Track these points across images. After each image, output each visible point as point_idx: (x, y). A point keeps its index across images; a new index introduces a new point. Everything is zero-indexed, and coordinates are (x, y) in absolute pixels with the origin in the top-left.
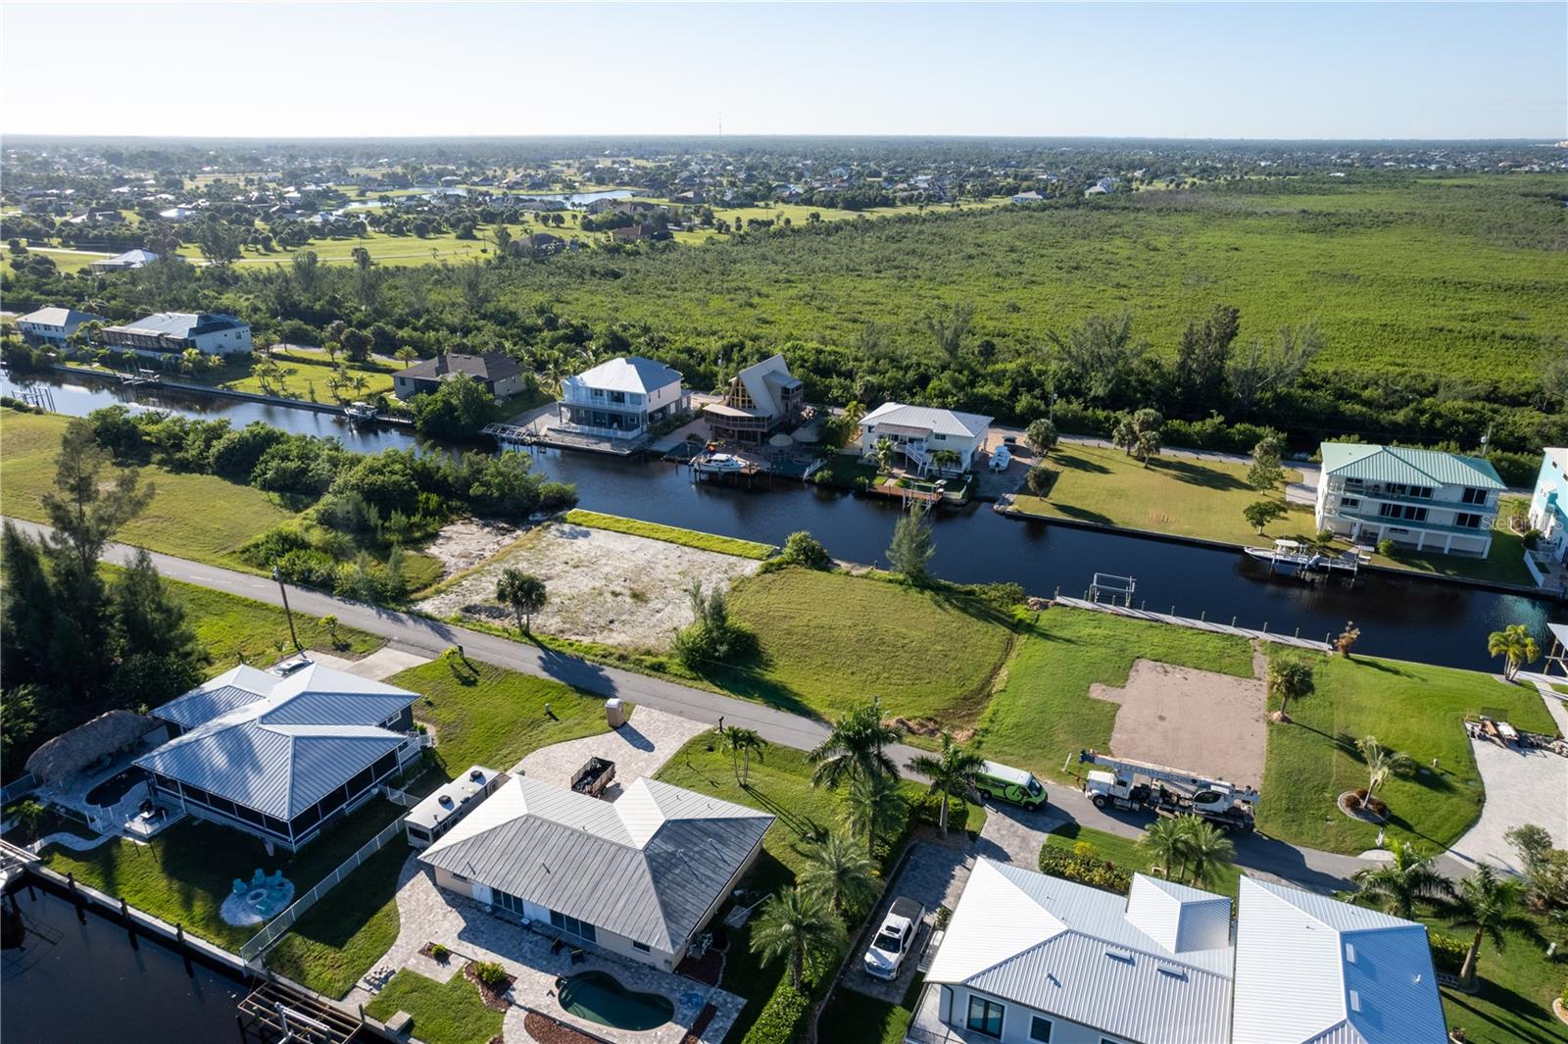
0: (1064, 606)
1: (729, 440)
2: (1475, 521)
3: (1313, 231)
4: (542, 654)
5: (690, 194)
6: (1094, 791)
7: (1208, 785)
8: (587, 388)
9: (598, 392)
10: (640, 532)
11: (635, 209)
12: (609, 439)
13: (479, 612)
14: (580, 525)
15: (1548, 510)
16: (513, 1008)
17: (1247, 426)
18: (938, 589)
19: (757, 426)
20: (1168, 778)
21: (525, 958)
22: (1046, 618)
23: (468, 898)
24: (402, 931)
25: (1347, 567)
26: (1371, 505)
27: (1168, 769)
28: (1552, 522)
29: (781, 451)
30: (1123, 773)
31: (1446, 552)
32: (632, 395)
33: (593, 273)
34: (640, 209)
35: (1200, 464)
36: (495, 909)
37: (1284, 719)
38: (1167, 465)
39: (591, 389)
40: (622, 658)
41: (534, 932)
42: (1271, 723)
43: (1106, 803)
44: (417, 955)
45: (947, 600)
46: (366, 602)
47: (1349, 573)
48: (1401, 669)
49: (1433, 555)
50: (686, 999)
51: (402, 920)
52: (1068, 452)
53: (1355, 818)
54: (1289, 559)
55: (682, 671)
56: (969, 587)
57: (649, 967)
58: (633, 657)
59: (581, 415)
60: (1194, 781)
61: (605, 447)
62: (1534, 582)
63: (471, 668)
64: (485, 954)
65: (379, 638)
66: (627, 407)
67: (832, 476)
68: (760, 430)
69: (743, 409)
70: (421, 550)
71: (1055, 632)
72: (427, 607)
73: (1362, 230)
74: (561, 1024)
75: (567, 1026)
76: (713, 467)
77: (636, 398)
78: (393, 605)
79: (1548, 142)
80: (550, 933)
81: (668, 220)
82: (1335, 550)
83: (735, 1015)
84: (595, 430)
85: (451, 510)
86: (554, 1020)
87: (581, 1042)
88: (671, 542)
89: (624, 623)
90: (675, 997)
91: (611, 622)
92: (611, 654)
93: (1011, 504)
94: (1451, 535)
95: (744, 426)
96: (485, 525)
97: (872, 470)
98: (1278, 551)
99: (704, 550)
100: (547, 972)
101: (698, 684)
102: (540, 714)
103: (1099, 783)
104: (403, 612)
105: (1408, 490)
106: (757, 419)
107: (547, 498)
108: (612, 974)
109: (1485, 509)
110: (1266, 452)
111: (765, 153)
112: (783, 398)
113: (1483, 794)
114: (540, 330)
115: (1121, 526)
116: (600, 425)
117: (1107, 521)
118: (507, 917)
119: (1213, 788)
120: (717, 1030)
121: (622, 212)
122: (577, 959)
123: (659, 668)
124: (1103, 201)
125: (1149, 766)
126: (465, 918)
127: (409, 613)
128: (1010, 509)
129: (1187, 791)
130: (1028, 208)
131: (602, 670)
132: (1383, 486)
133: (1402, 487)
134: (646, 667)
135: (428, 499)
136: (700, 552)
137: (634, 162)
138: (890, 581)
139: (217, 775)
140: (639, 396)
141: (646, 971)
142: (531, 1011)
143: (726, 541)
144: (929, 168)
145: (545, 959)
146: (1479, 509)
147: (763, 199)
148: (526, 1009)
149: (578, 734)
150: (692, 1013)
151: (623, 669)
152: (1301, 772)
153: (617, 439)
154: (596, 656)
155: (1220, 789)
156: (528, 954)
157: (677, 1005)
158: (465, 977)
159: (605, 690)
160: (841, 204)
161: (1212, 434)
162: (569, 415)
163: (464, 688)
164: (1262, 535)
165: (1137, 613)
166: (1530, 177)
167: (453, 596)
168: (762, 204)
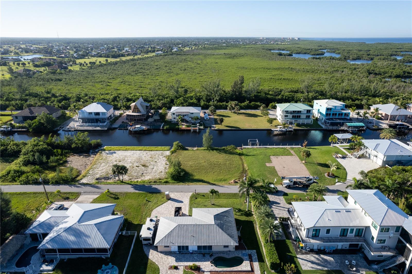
0: (246, 148)
1: (135, 122)
2: (309, 116)
3: (230, 58)
4: (131, 186)
5: (63, 55)
6: (286, 185)
7: (308, 178)
8: (87, 112)
9: (90, 113)
10: (131, 149)
11: (50, 60)
12: (98, 126)
13: (101, 179)
14: (111, 150)
15: (318, 113)
16: (205, 273)
17: (254, 103)
18: (216, 150)
19: (143, 117)
20: (300, 178)
21: (198, 260)
22: (244, 151)
23: (170, 252)
24: (159, 266)
25: (291, 130)
26: (290, 116)
27: (299, 176)
28: (319, 115)
29: (151, 123)
30: (290, 180)
31: (305, 124)
32: (102, 113)
33: (52, 80)
34: (52, 60)
35: (247, 112)
36: (180, 252)
37: (305, 162)
38: (241, 114)
39: (88, 113)
40: (155, 182)
41: (194, 254)
42: (304, 164)
43: (289, 187)
44: (169, 270)
45: (220, 152)
46: (63, 184)
47: (292, 131)
48: (316, 148)
49: (303, 125)
50: (243, 255)
51: (157, 263)
52: (218, 114)
53: (330, 178)
54: (281, 130)
55: (173, 181)
56: (223, 148)
57: (229, 251)
58: (158, 181)
59: (86, 120)
60: (306, 177)
61: (98, 128)
62: (322, 127)
63: (114, 195)
64: (187, 263)
65: (76, 193)
66: (101, 116)
67: (169, 127)
68: (143, 118)
69: (137, 113)
70: (65, 166)
71: (248, 154)
72: (84, 181)
73: (239, 57)
74: (220, 271)
75: (222, 271)
76: (136, 129)
77: (103, 113)
78: (73, 183)
79: (258, 38)
80: (199, 252)
81: (62, 63)
82: (287, 127)
83: (256, 254)
84: (93, 124)
85: (66, 153)
86: (218, 271)
87: (228, 273)
88: (141, 150)
89: (146, 173)
90: (240, 255)
91: (143, 174)
92: (151, 182)
93: (215, 127)
94: (306, 120)
95: (139, 117)
96: (80, 156)
97: (177, 124)
98: (278, 128)
99: (151, 151)
100: (206, 261)
101: (180, 184)
102: (145, 202)
103: (286, 183)
104: (78, 184)
105: (297, 112)
106: (143, 115)
107: (94, 145)
108: (222, 256)
109: (310, 114)
110: (264, 108)
111: (75, 43)
112: (146, 109)
113: (344, 168)
114: (51, 98)
115: (242, 128)
116: (94, 122)
117: (239, 128)
118: (185, 253)
119: (310, 178)
120: (255, 259)
121: (47, 61)
122: (211, 256)
123: (166, 182)
124: (178, 53)
125: (296, 176)
126: (173, 257)
127: (80, 184)
128: (216, 128)
129: (304, 180)
130: (161, 56)
131: (152, 186)
132: (292, 112)
133: (296, 111)
134: (163, 183)
135: (57, 151)
136: (151, 152)
137: (34, 46)
138: (204, 150)
139: (74, 243)
140: (104, 113)
141: (229, 252)
142: (210, 272)
143: (156, 148)
144: (126, 46)
145: (203, 259)
146: (309, 114)
147: (87, 56)
148: (209, 272)
149: (160, 204)
150: (247, 257)
151: (158, 185)
152: (316, 171)
153: (101, 126)
154: (147, 183)
155: (311, 178)
156: (198, 259)
157: (242, 257)
158: (187, 270)
159: (157, 192)
160: (111, 57)
161: (247, 105)
162: (82, 121)
163: (116, 200)
164: (271, 126)
165: (261, 147)
166: (260, 45)
167: (89, 177)
168: (87, 57)
